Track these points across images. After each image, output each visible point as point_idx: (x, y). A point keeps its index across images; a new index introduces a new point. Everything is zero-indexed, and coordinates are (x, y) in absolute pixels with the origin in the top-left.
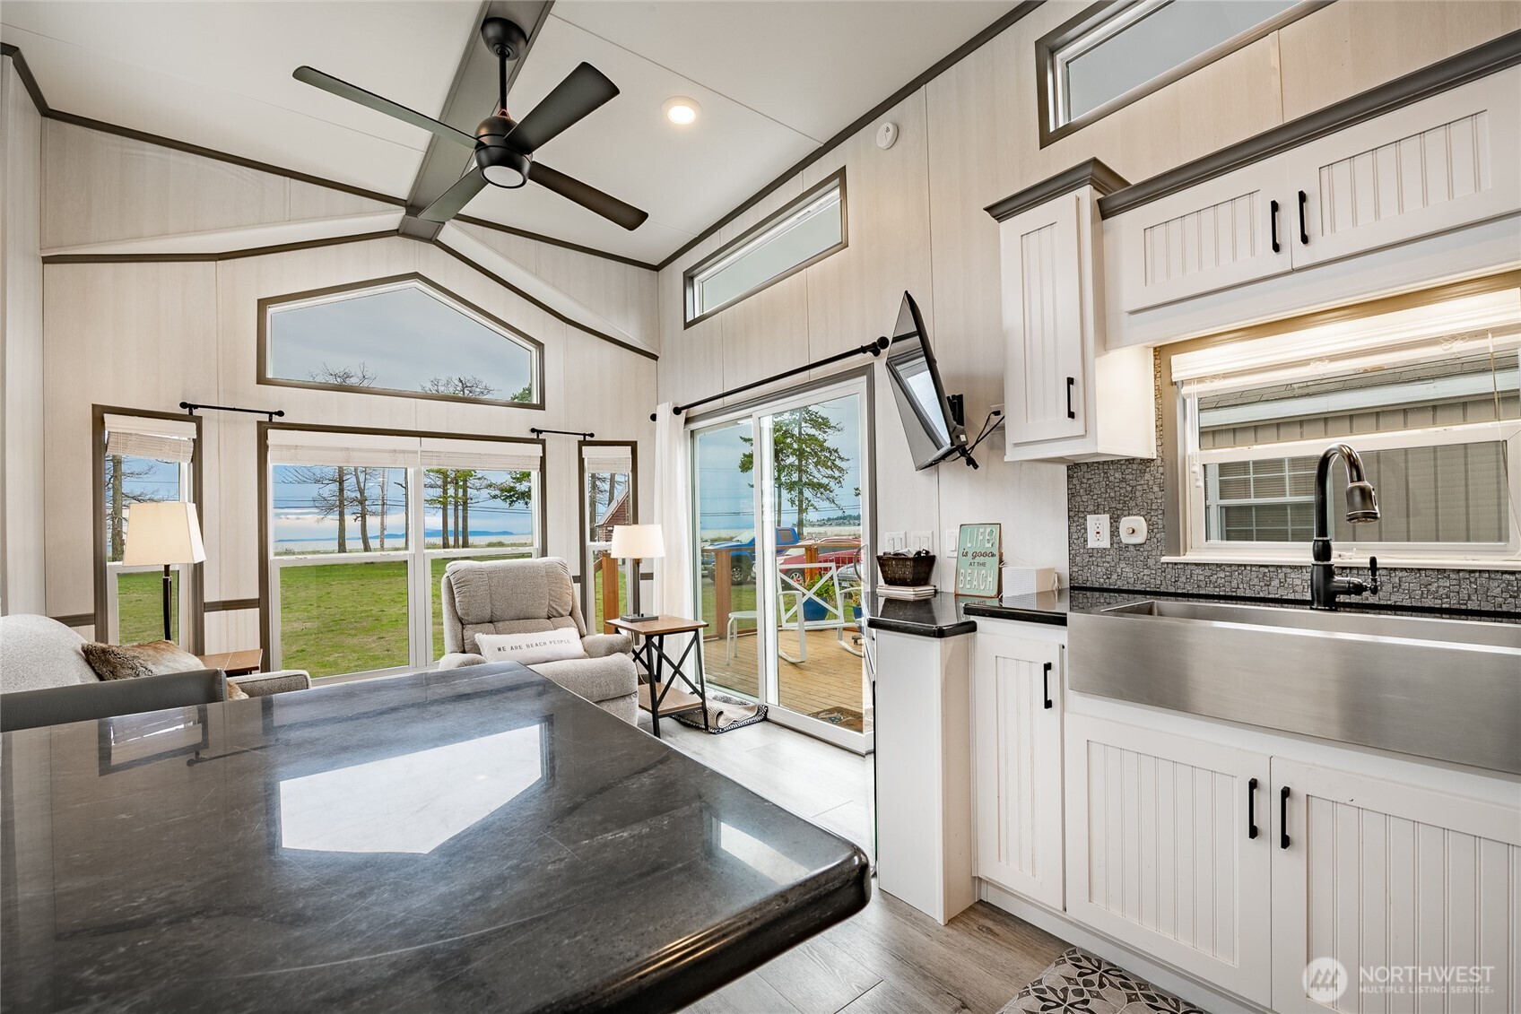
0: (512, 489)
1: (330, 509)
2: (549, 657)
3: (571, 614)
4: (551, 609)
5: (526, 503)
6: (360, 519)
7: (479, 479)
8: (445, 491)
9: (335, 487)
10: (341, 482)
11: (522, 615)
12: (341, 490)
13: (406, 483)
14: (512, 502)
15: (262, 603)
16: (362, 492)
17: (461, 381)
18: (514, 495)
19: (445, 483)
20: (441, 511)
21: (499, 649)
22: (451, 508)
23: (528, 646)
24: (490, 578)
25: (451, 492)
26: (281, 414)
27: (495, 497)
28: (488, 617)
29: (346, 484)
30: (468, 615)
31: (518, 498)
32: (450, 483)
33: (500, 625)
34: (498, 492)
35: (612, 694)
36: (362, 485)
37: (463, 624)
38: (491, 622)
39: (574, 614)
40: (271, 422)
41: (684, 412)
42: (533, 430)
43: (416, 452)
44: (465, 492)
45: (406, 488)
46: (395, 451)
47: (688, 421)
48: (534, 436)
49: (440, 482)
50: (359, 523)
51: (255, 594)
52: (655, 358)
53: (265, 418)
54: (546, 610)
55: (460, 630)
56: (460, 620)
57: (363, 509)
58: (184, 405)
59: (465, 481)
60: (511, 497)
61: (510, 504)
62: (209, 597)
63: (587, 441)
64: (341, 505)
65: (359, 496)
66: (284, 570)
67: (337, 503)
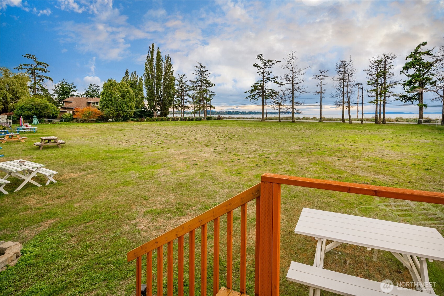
0: (405, 96)
1: (340, 105)
5: (412, 102)
7: (390, 93)
8: (377, 98)
9: (341, 98)
10: (343, 96)
12: (343, 99)
13: (363, 96)
14: (406, 101)
16: (349, 99)
17: (384, 55)
18: (406, 98)
19: (377, 95)
20: (375, 106)
22: (379, 104)
25: (379, 98)
27: (397, 100)
31: (408, 100)
34: (399, 97)
36: (349, 97)
44: (385, 98)
45: (363, 98)
49: (375, 95)
50: (348, 110)
57: (349, 105)
59: (385, 94)
60: (405, 99)
61: (405, 102)
64: (343, 104)
67: (342, 103)
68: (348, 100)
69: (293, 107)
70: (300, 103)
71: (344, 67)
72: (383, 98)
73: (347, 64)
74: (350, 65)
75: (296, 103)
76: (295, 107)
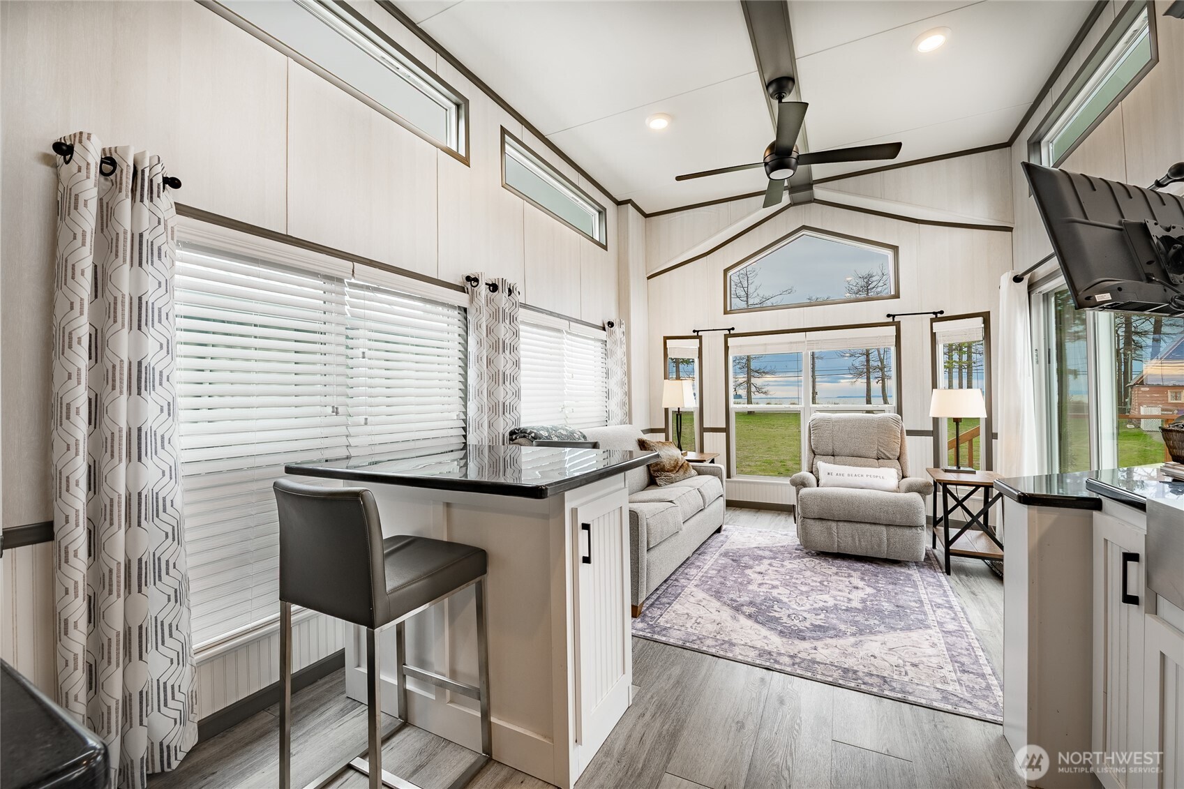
1: (860, 375)
2: (864, 485)
3: (898, 459)
4: (880, 453)
6: (881, 381)
8: (950, 357)
9: (863, 358)
10: (868, 355)
11: (855, 454)
12: (868, 361)
15: (726, 430)
16: (882, 361)
19: (950, 350)
21: (829, 474)
22: (955, 371)
23: (849, 475)
24: (834, 426)
25: (956, 357)
26: (733, 329)
28: (831, 452)
29: (871, 356)
30: (817, 448)
32: (954, 350)
33: (837, 458)
35: (898, 521)
36: (882, 356)
37: (815, 455)
38: (833, 456)
39: (901, 459)
40: (730, 333)
41: (1027, 277)
42: (889, 316)
43: (804, 342)
44: (969, 357)
46: (791, 343)
47: (1031, 287)
48: (890, 319)
50: (880, 385)
51: (724, 426)
52: (1009, 229)
53: (727, 332)
54: (875, 452)
55: (812, 458)
56: (814, 452)
57: (883, 374)
58: (694, 331)
59: (969, 347)
62: (706, 425)
63: (938, 317)
64: (868, 372)
65: (880, 365)
66: (737, 414)
67: (865, 370)
68: (880, 364)
69: (748, 381)
70: (764, 372)
71: (868, 290)
72: (965, 357)
73: (874, 284)
74: (881, 284)
75: (756, 372)
76: (753, 380)
